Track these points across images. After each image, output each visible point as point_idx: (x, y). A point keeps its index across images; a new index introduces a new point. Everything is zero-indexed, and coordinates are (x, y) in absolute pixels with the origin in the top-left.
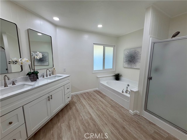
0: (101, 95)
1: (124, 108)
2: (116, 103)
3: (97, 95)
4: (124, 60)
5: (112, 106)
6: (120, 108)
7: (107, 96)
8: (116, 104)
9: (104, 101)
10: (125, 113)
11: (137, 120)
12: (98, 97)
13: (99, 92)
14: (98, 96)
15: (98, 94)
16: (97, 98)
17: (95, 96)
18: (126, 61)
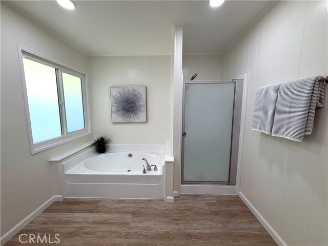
0: (85, 207)
1: (153, 201)
2: (134, 202)
3: (71, 215)
4: (113, 108)
5: (134, 214)
6: (149, 206)
7: (102, 200)
8: (136, 203)
9: (106, 216)
10: (164, 208)
11: (184, 205)
12: (80, 220)
13: (67, 202)
14: (77, 215)
15: (70, 211)
16: (81, 223)
17: (68, 222)
18: (118, 111)
